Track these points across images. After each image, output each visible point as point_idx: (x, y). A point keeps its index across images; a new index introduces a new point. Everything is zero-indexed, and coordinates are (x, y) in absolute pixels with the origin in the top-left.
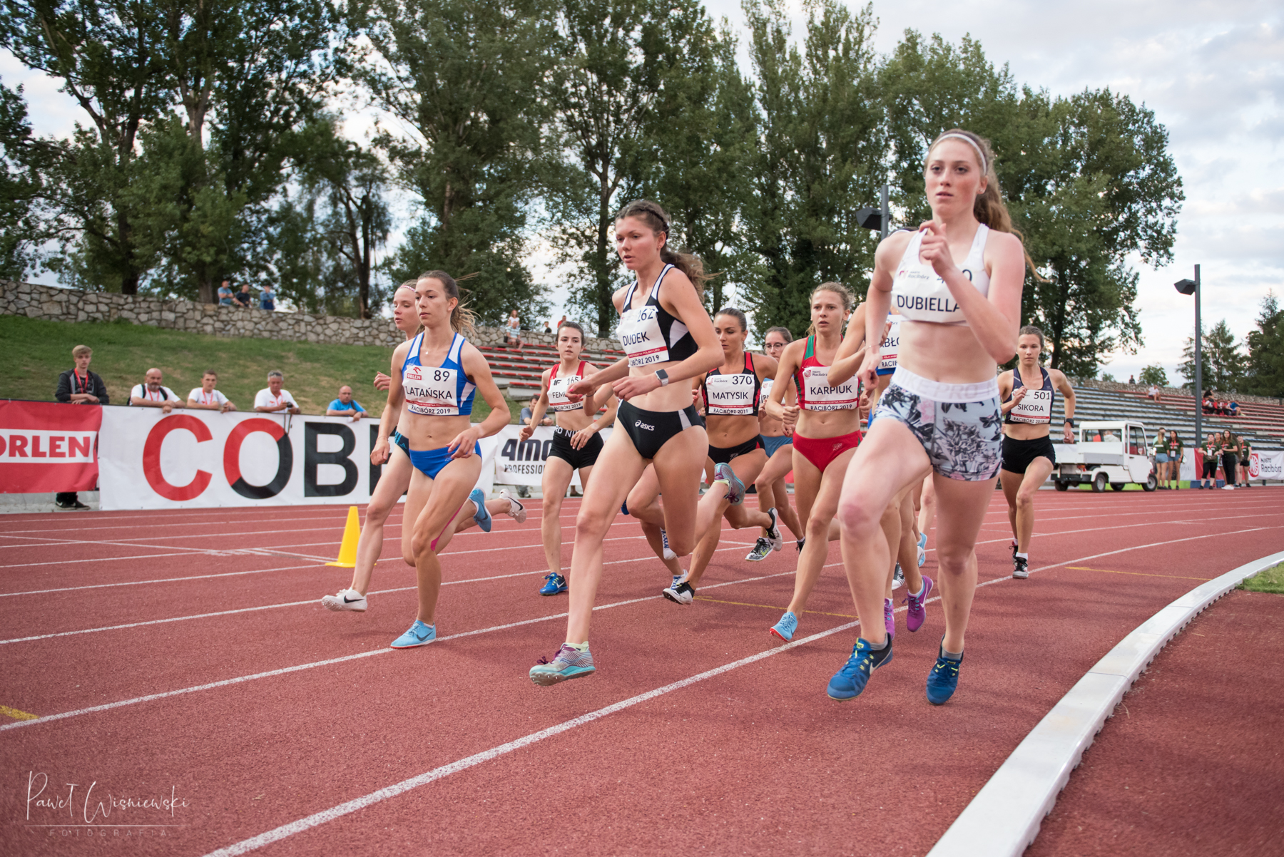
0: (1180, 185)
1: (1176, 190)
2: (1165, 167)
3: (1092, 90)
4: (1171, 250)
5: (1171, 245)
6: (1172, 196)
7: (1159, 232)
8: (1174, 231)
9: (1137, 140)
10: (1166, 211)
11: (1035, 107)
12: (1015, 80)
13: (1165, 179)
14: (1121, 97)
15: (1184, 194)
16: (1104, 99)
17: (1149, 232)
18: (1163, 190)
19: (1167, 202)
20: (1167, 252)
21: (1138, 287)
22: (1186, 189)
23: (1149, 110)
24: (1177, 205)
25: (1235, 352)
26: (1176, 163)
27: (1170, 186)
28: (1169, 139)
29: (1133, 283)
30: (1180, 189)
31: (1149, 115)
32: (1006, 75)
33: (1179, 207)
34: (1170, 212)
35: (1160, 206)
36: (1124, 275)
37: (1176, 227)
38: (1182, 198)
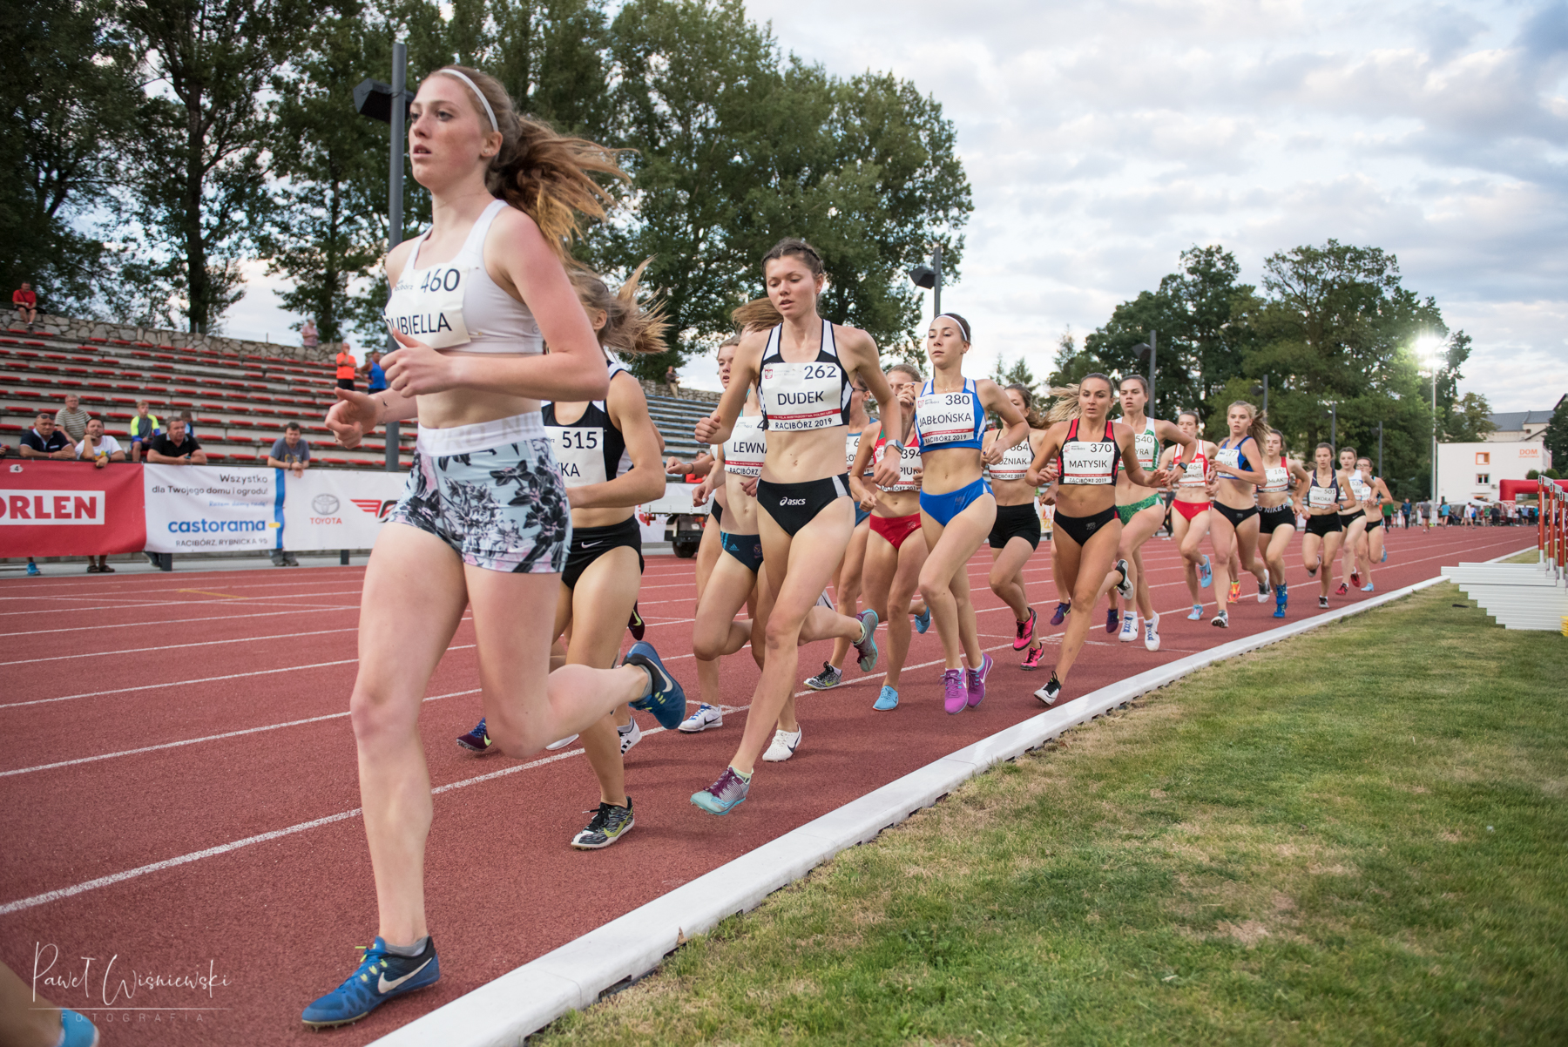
0: (969, 193)
1: (964, 198)
2: (952, 170)
3: (874, 72)
4: (957, 267)
5: (958, 262)
6: (960, 205)
7: (945, 247)
8: (962, 247)
9: (924, 137)
10: (952, 222)
11: (806, 82)
12: (779, 43)
13: (953, 184)
14: (905, 83)
15: (973, 204)
16: (887, 84)
17: (935, 245)
18: (950, 198)
19: (954, 212)
20: (953, 268)
21: (922, 308)
22: (974, 198)
23: (936, 103)
24: (963, 216)
25: (1034, 393)
26: (965, 167)
27: (957, 193)
28: (958, 137)
29: (917, 303)
30: (969, 198)
31: (936, 108)
32: (768, 36)
33: (966, 218)
34: (957, 223)
35: (946, 216)
36: (908, 295)
37: (965, 242)
38: (970, 208)
